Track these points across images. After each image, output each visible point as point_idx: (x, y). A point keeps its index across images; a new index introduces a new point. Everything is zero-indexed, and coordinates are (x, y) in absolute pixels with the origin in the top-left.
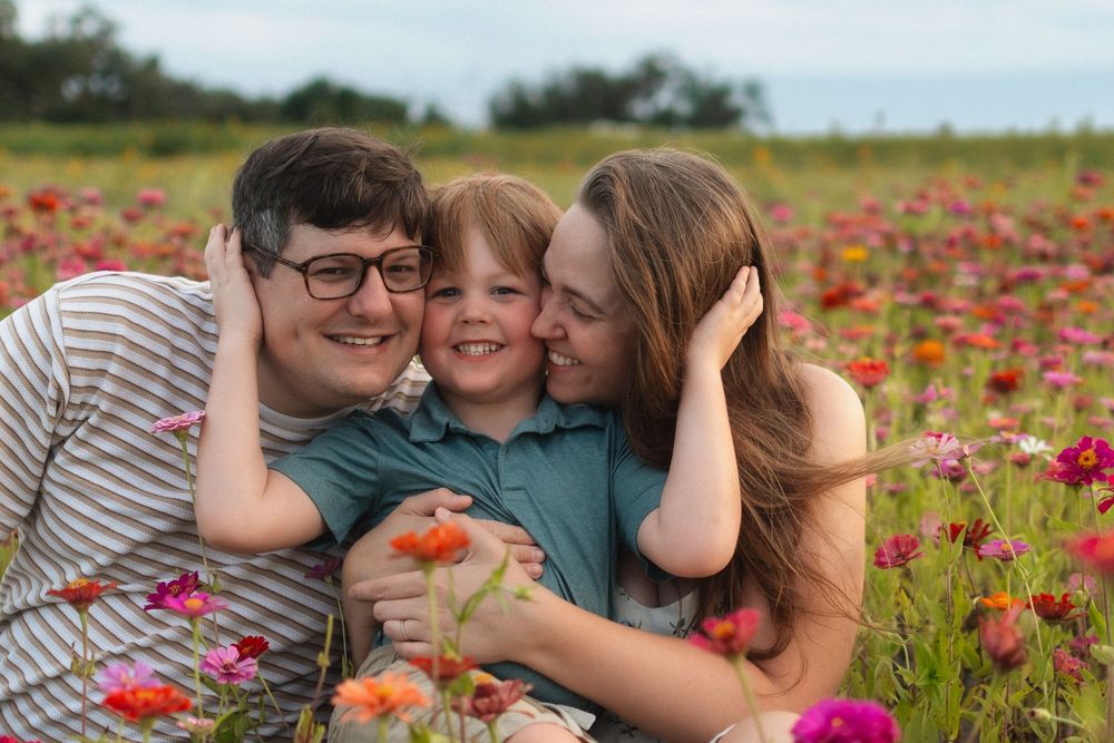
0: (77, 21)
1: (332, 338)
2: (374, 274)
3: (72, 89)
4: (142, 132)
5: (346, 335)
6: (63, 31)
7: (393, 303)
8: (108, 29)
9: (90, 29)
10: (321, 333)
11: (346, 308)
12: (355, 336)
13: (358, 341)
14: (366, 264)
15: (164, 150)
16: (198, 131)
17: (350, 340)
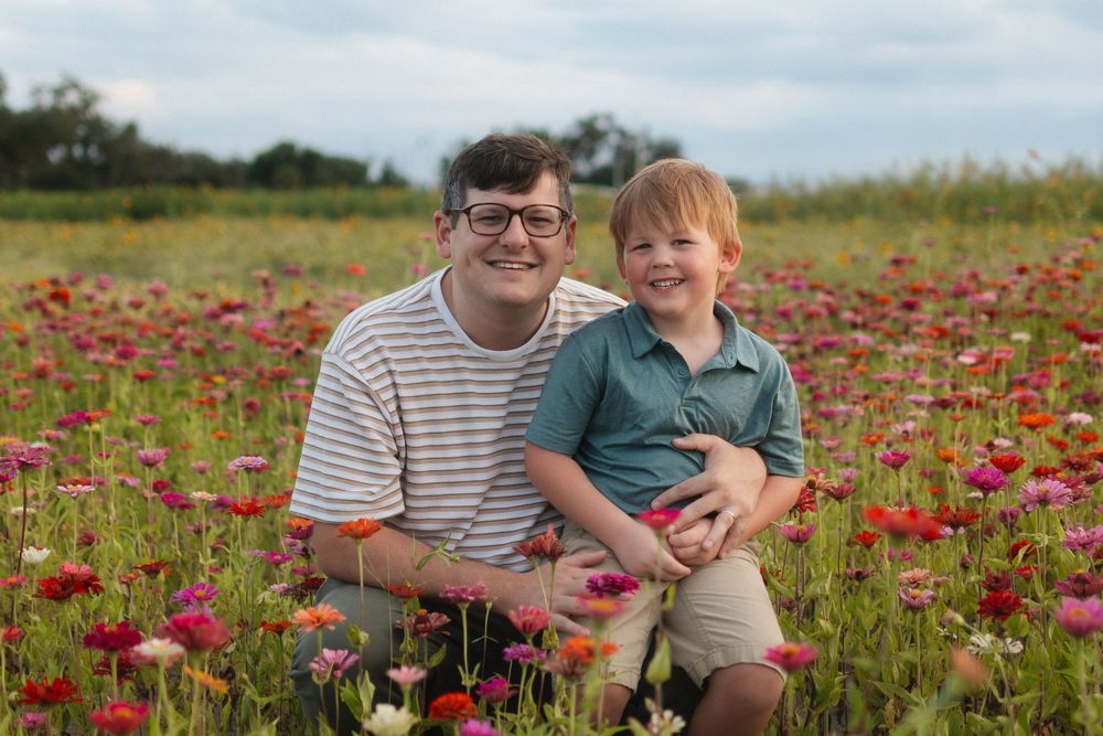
0: (59, 92)
1: (491, 263)
2: (517, 219)
3: (56, 155)
4: (124, 197)
5: (500, 261)
6: (47, 101)
7: (530, 241)
8: (89, 100)
9: (72, 98)
10: (484, 260)
11: (497, 241)
12: (505, 262)
13: (508, 266)
14: (513, 212)
15: (141, 214)
16: (173, 194)
17: (502, 265)
